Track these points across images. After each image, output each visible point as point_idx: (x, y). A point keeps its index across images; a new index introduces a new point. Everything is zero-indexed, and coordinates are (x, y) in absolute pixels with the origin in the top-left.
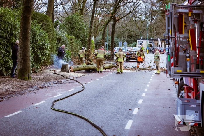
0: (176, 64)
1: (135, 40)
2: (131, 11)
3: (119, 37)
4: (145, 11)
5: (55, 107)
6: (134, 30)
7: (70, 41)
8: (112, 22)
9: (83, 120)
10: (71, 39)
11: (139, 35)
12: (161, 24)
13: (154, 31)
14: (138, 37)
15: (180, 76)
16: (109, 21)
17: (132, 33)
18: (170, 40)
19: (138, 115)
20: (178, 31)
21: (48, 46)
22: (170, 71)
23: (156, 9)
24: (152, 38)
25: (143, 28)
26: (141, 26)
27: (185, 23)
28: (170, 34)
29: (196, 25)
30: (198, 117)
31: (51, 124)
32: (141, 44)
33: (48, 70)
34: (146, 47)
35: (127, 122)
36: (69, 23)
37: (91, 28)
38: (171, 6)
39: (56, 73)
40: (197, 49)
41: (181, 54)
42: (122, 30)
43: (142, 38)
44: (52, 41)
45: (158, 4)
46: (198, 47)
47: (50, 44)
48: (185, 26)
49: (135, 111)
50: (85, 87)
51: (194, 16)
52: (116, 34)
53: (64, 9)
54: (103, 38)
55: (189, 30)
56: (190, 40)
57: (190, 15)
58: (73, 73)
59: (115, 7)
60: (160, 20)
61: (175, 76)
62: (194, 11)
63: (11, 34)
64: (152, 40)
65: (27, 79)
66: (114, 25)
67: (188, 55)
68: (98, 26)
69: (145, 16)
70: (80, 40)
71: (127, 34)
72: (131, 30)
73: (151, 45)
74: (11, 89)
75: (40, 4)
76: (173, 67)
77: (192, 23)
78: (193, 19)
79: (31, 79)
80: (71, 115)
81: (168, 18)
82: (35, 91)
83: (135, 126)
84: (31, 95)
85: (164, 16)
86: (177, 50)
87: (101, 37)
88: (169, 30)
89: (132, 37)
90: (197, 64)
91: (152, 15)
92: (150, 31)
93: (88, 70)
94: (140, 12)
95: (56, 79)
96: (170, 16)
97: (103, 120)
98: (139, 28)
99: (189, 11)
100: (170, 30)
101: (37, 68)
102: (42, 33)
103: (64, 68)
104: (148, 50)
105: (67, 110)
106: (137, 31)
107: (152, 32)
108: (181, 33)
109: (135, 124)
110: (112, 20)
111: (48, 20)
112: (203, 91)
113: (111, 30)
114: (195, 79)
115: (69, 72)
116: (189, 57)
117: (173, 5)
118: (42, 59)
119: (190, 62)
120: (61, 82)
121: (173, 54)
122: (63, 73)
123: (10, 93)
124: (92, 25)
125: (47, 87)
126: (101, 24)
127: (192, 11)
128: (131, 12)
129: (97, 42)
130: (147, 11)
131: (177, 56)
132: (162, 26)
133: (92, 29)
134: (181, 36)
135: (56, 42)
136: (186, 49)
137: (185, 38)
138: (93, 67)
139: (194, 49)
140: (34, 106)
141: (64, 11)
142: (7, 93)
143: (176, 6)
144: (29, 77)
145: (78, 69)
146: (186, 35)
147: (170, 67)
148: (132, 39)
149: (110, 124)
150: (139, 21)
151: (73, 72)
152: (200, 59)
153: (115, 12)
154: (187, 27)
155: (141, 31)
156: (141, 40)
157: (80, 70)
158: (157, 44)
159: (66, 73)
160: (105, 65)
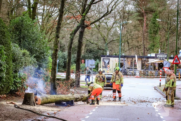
2: (108, 12)
12: (136, 32)
17: (94, 45)
24: (123, 55)
26: (108, 36)
37: (58, 37)
39: (18, 107)
43: (108, 53)
64: (125, 57)
66: (81, 34)
70: (35, 57)
72: (92, 41)
93: (60, 103)
98: (104, 40)
103: (28, 99)
115: (35, 106)
122: (28, 107)
124: (59, 33)
128: (108, 14)
133: (59, 39)
138: (68, 98)
145: (47, 101)
151: (40, 105)
155: (107, 44)
156: (106, 57)
157: (49, 103)
158: (130, 63)
159: (31, 107)
160: (83, 95)
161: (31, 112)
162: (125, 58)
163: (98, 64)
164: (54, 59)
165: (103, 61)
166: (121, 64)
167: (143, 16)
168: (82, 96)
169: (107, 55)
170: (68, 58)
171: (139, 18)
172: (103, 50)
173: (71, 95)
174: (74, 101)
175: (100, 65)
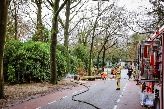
0: (142, 75)
1: (116, 61)
3: (107, 59)
4: (123, 43)
5: (74, 99)
6: (116, 56)
7: (78, 62)
8: (103, 50)
9: (90, 105)
10: (79, 61)
11: (119, 58)
12: (133, 51)
13: (128, 56)
14: (118, 59)
15: (144, 81)
16: (101, 50)
17: (115, 57)
18: (139, 62)
19: (120, 103)
20: (144, 56)
21: (66, 65)
22: (139, 78)
23: (130, 42)
24: (127, 60)
25: (122, 53)
26: (121, 53)
27: (148, 51)
28: (139, 58)
29: (154, 53)
31: (73, 107)
32: (120, 64)
33: (67, 79)
34: (123, 66)
35: (114, 106)
36: (77, 51)
37: (91, 54)
38: (141, 41)
39: (71, 81)
40: (154, 66)
41: (145, 69)
42: (109, 55)
43: (121, 60)
44: (68, 62)
45: (132, 39)
46: (155, 65)
47: (67, 64)
48: (148, 53)
49: (118, 101)
50: (89, 88)
51: (153, 48)
52: (105, 58)
53: (73, 42)
54: (98, 60)
55: (150, 56)
56: (151, 61)
57: (151, 47)
58: (81, 81)
59: (105, 41)
60: (132, 49)
61: (141, 81)
62: (154, 45)
63: (44, 58)
64: (127, 61)
65: (55, 84)
66: (104, 52)
67: (149, 70)
68: (94, 53)
69: (123, 46)
71: (111, 58)
72: (114, 55)
73: (126, 65)
74: (48, 90)
75: (59, 39)
76: (140, 76)
77: (152, 51)
78: (153, 49)
79: (58, 84)
80: (84, 103)
81: (139, 48)
82: (62, 91)
83: (118, 108)
84: (59, 93)
85: (135, 46)
86: (143, 67)
87: (97, 60)
89: (114, 59)
90: (154, 75)
91: (127, 46)
92: (126, 56)
93: (89, 79)
94: (120, 43)
95: (72, 84)
97: (101, 105)
98: (119, 54)
99: (151, 45)
100: (140, 56)
101: (60, 78)
102: (62, 57)
103: (76, 78)
104: (124, 67)
105: (81, 100)
106: (118, 56)
107: (127, 56)
108: (146, 57)
109: (118, 107)
110: (103, 49)
111: (65, 49)
112: (156, 89)
113: (103, 55)
114: (152, 83)
115: (79, 80)
116: (150, 71)
118: (63, 73)
119: (150, 74)
120: (75, 86)
121: (141, 69)
122: (75, 81)
123: (47, 91)
124: (91, 52)
125: (68, 89)
126: (96, 52)
127: (153, 45)
128: (115, 44)
129: (94, 63)
130: (124, 43)
131: (143, 71)
132: (133, 53)
134: (146, 59)
135: (70, 63)
136: (148, 66)
137: (148, 60)
138: (93, 78)
139: (153, 66)
140: (63, 98)
141: (73, 44)
142: (46, 92)
143: (144, 42)
144: (57, 83)
146: (149, 58)
148: (115, 61)
149: (105, 107)
150: (119, 50)
152: (155, 72)
153: (105, 44)
154: (149, 54)
155: (121, 56)
157: (85, 79)
158: (129, 64)
159: (77, 81)
160: (99, 76)
161: (75, 83)
166: (126, 64)
167: (135, 45)
171: (134, 45)
174: (95, 79)
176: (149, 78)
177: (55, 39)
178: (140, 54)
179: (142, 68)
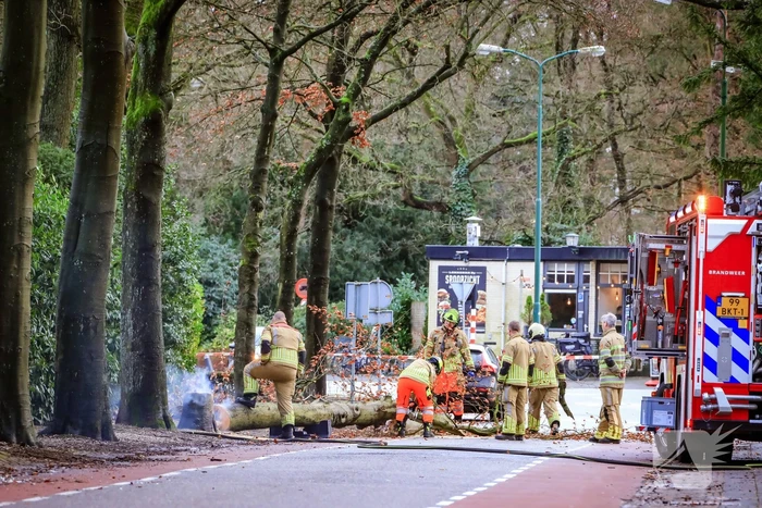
0: (641, 335)
2: (448, 65)
11: (443, 208)
14: (438, 224)
15: (646, 354)
18: (633, 297)
20: (647, 281)
22: (631, 346)
27: (659, 266)
28: (633, 286)
30: (672, 420)
38: (638, 237)
41: (649, 318)
48: (659, 272)
51: (673, 255)
55: (665, 280)
56: (665, 295)
57: (667, 253)
61: (638, 354)
62: (675, 247)
67: (660, 321)
76: (635, 340)
77: (671, 266)
78: (673, 260)
81: (632, 257)
86: (643, 312)
88: (631, 279)
90: (674, 336)
96: (634, 254)
99: (666, 246)
100: (634, 279)
108: (651, 284)
116: (662, 324)
117: (640, 236)
119: (664, 332)
121: (638, 318)
124: (263, 192)
127: (671, 247)
131: (643, 323)
133: (261, 215)
134: (651, 288)
136: (659, 311)
137: (657, 292)
139: (671, 311)
143: (646, 238)
144: (167, 421)
146: (660, 287)
147: (631, 340)
152: (679, 327)
154: (662, 274)
156: (463, 257)
157: (253, 425)
160: (360, 405)
162: (588, 261)
163: (407, 305)
164: (247, 289)
165: (442, 284)
166: (556, 300)
168: (357, 409)
169: (469, 244)
170: (282, 279)
172: (444, 212)
173: (321, 404)
174: (330, 424)
175: (423, 312)
176: (660, 346)
177: (155, 148)
178: (634, 276)
179: (640, 314)
